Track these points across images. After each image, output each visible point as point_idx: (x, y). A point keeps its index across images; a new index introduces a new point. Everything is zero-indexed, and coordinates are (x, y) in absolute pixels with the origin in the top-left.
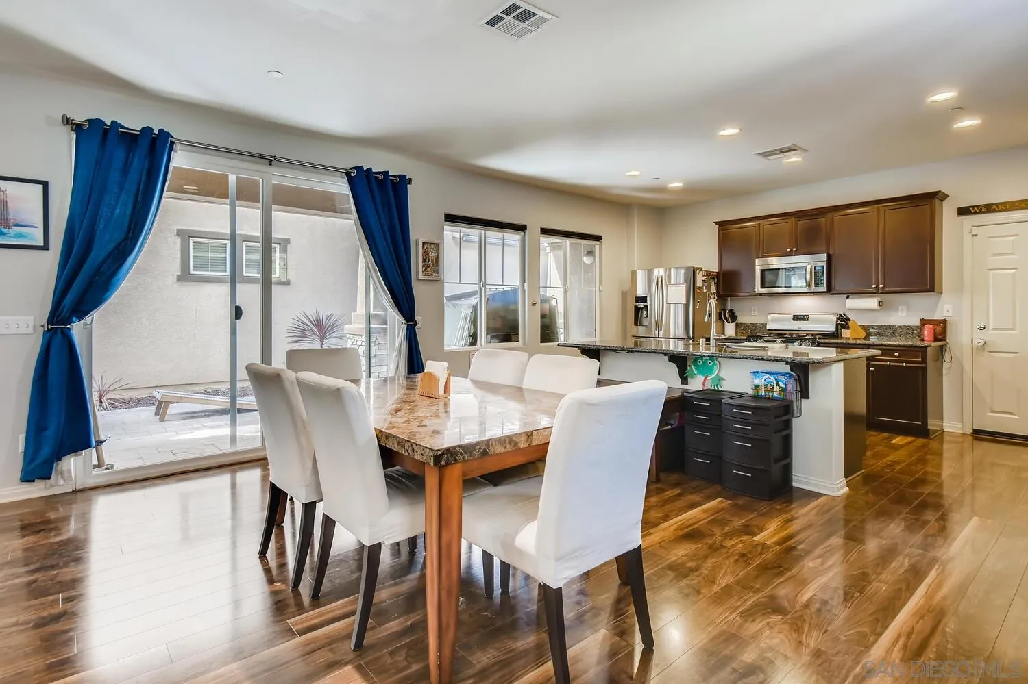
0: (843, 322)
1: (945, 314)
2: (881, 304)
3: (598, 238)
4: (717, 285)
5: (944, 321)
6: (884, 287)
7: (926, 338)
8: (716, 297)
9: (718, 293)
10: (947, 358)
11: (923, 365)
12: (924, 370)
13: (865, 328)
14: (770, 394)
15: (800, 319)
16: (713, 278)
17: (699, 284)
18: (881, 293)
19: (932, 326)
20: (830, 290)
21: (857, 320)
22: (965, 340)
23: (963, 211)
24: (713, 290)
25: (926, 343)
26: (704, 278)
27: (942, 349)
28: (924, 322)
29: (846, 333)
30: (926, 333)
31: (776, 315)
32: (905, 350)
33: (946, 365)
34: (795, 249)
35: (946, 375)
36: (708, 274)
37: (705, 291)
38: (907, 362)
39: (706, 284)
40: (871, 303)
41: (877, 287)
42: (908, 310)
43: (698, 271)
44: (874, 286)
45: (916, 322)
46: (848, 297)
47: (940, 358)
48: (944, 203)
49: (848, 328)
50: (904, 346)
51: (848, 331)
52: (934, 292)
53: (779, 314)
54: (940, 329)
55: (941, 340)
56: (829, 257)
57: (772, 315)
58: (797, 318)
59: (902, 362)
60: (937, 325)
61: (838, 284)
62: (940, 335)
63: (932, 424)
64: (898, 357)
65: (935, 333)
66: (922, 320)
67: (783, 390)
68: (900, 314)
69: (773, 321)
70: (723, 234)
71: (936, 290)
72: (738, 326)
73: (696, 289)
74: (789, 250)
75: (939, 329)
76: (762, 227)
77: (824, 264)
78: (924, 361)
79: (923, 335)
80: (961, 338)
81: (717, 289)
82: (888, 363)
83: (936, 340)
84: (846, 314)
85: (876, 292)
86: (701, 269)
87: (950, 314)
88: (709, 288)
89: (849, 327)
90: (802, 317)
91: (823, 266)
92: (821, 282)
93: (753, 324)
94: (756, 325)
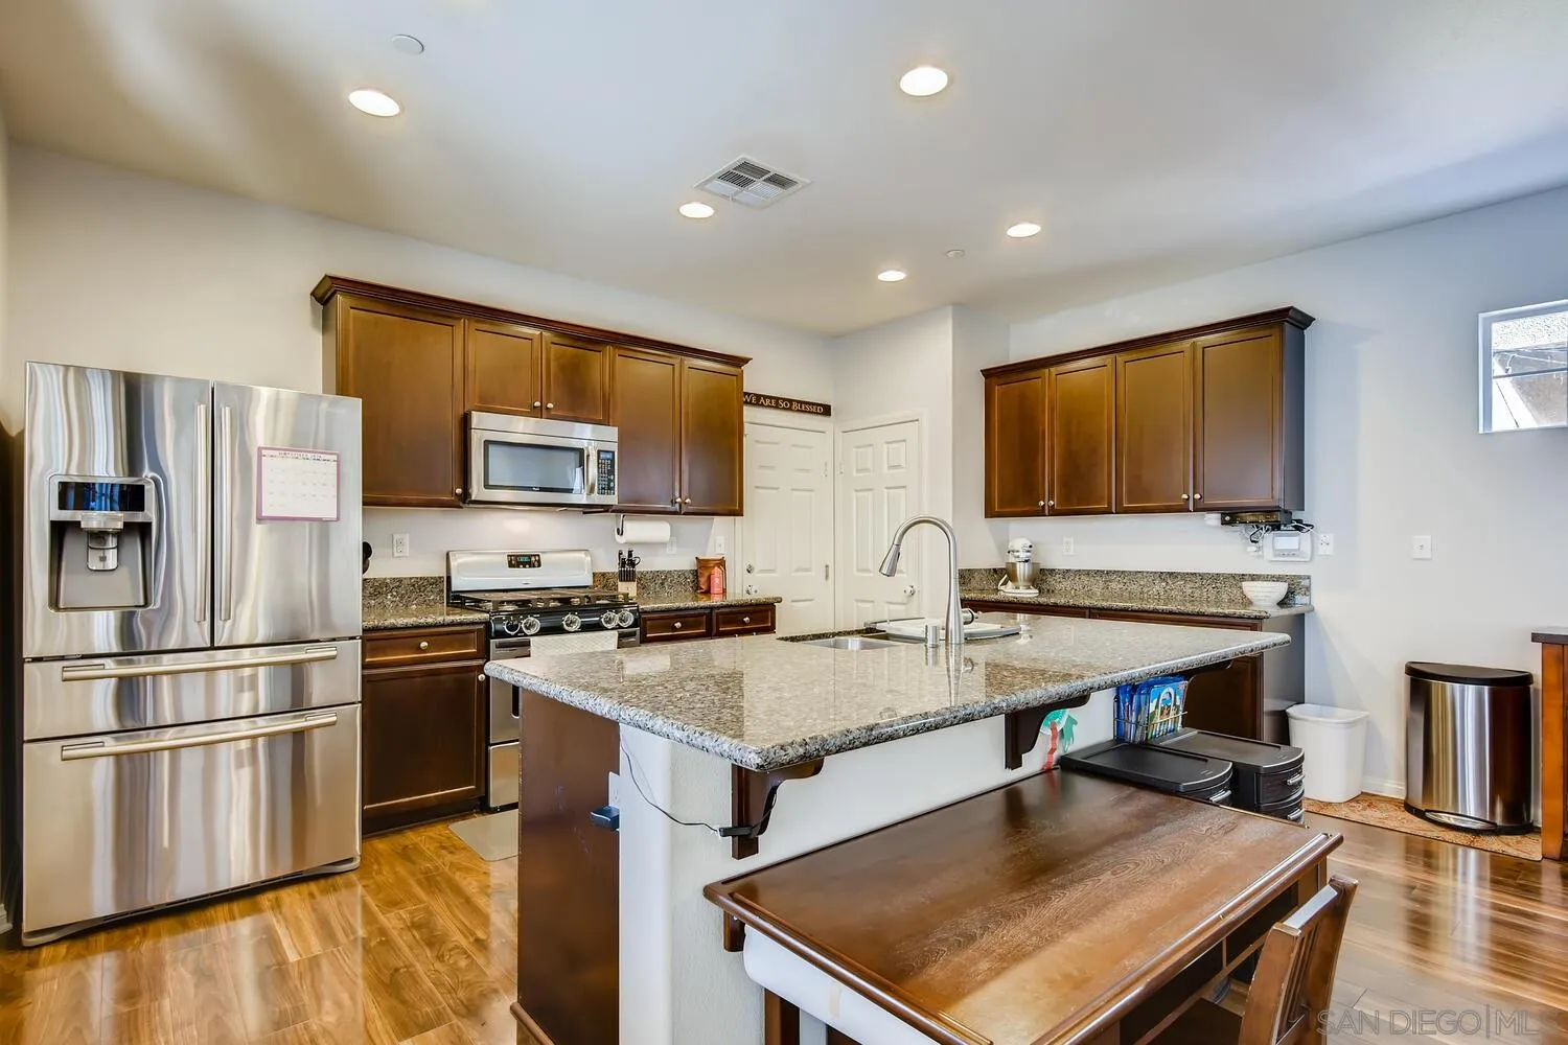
5: (722, 561)
15: (529, 565)
28: (701, 563)
29: (627, 589)
32: (752, 612)
34: (550, 405)
41: (682, 502)
44: (677, 499)
51: (631, 586)
64: (749, 623)
66: (699, 560)
74: (537, 404)
76: (471, 332)
77: (614, 447)
78: (773, 626)
84: (633, 553)
90: (526, 559)
91: (613, 453)
92: (609, 485)
93: (400, 580)
94: (406, 582)
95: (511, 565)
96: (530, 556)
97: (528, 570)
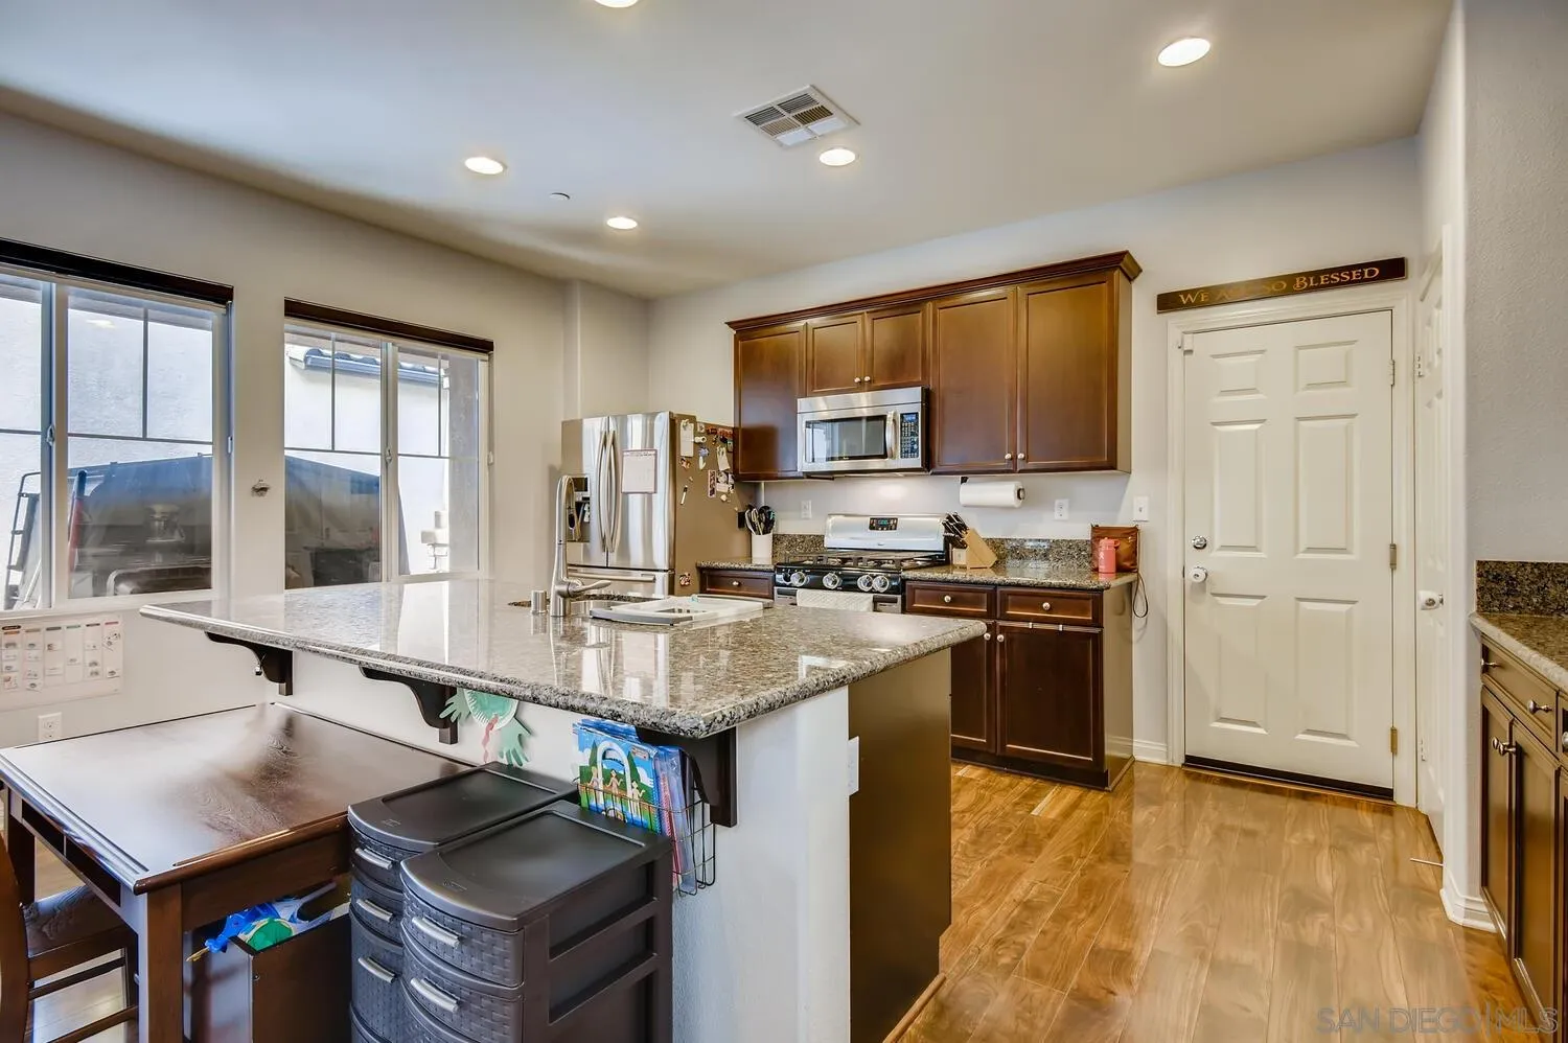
0: (955, 531)
1: (1137, 516)
2: (1021, 494)
3: (485, 347)
4: (733, 455)
5: (1134, 531)
6: (1026, 459)
7: (1102, 568)
8: (731, 481)
9: (735, 471)
10: (1139, 608)
11: (1097, 630)
12: (1097, 640)
13: (995, 544)
14: (618, 808)
15: (883, 527)
16: (724, 441)
17: (686, 449)
18: (1020, 472)
19: (1112, 541)
20: (929, 464)
21: (981, 528)
22: (1172, 572)
23: (1168, 302)
24: (724, 463)
25: (1102, 580)
26: (699, 439)
27: (1130, 589)
28: (1099, 532)
29: (959, 556)
30: (1102, 555)
31: (841, 517)
32: (1062, 597)
33: (1137, 623)
34: (867, 379)
35: (1138, 641)
36: (711, 431)
37: (702, 465)
38: (1066, 622)
39: (704, 452)
40: (1002, 492)
41: (1014, 459)
42: (1071, 508)
43: (683, 423)
44: (1008, 456)
45: (1083, 533)
46: (964, 480)
47: (1127, 609)
48: (1134, 284)
49: (963, 546)
50: (1060, 588)
51: (963, 552)
52: (1115, 469)
53: (846, 515)
54: (1127, 548)
55: (1128, 571)
56: (927, 397)
57: (833, 518)
58: (878, 524)
59: (1056, 622)
60: (1121, 538)
61: (946, 455)
62: (1127, 560)
63: (1113, 748)
64: (1050, 611)
65: (1117, 555)
66: (1095, 529)
67: (647, 797)
68: (1056, 515)
69: (836, 529)
70: (743, 347)
71: (1119, 467)
72: (776, 539)
73: (678, 461)
74: (857, 380)
75: (1124, 547)
76: (810, 333)
77: (917, 408)
78: (1097, 621)
79: (1097, 560)
80: (1162, 566)
81: (734, 461)
82: (1030, 625)
83: (1121, 570)
84: (960, 515)
85: (1010, 470)
86: (692, 419)
87: (1144, 516)
88: (712, 462)
89: (963, 543)
90: (886, 522)
91: (917, 413)
92: (913, 448)
93: (803, 537)
94: (808, 538)
95: (872, 527)
96: (889, 520)
97: (886, 532)
